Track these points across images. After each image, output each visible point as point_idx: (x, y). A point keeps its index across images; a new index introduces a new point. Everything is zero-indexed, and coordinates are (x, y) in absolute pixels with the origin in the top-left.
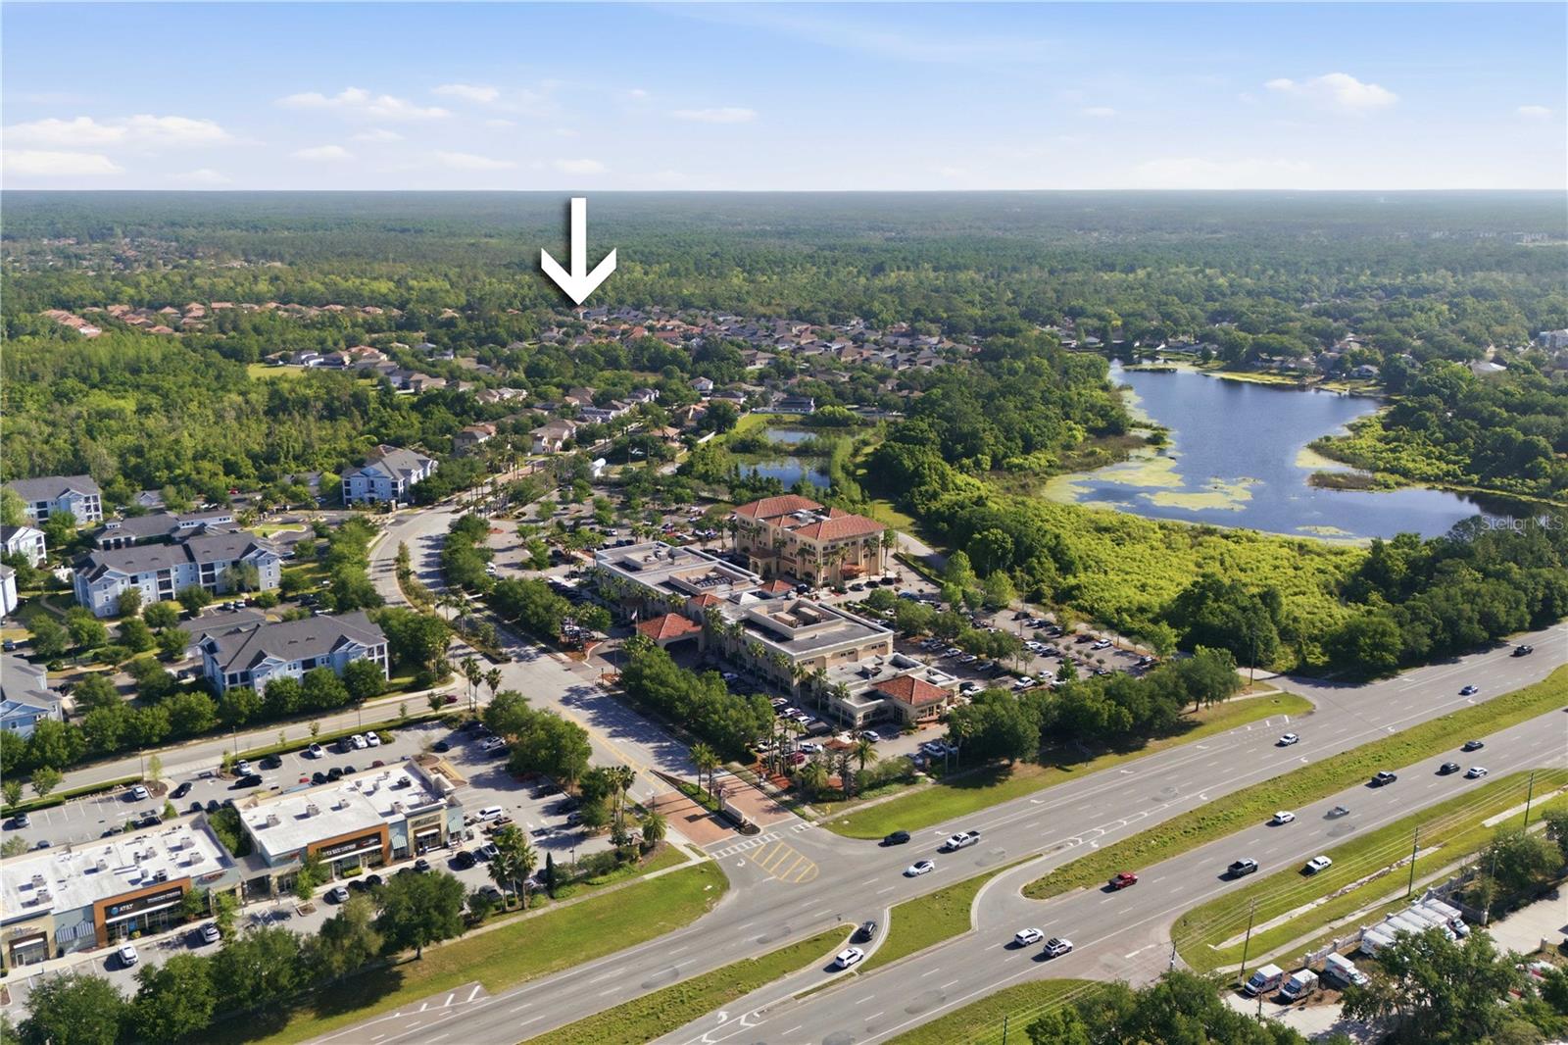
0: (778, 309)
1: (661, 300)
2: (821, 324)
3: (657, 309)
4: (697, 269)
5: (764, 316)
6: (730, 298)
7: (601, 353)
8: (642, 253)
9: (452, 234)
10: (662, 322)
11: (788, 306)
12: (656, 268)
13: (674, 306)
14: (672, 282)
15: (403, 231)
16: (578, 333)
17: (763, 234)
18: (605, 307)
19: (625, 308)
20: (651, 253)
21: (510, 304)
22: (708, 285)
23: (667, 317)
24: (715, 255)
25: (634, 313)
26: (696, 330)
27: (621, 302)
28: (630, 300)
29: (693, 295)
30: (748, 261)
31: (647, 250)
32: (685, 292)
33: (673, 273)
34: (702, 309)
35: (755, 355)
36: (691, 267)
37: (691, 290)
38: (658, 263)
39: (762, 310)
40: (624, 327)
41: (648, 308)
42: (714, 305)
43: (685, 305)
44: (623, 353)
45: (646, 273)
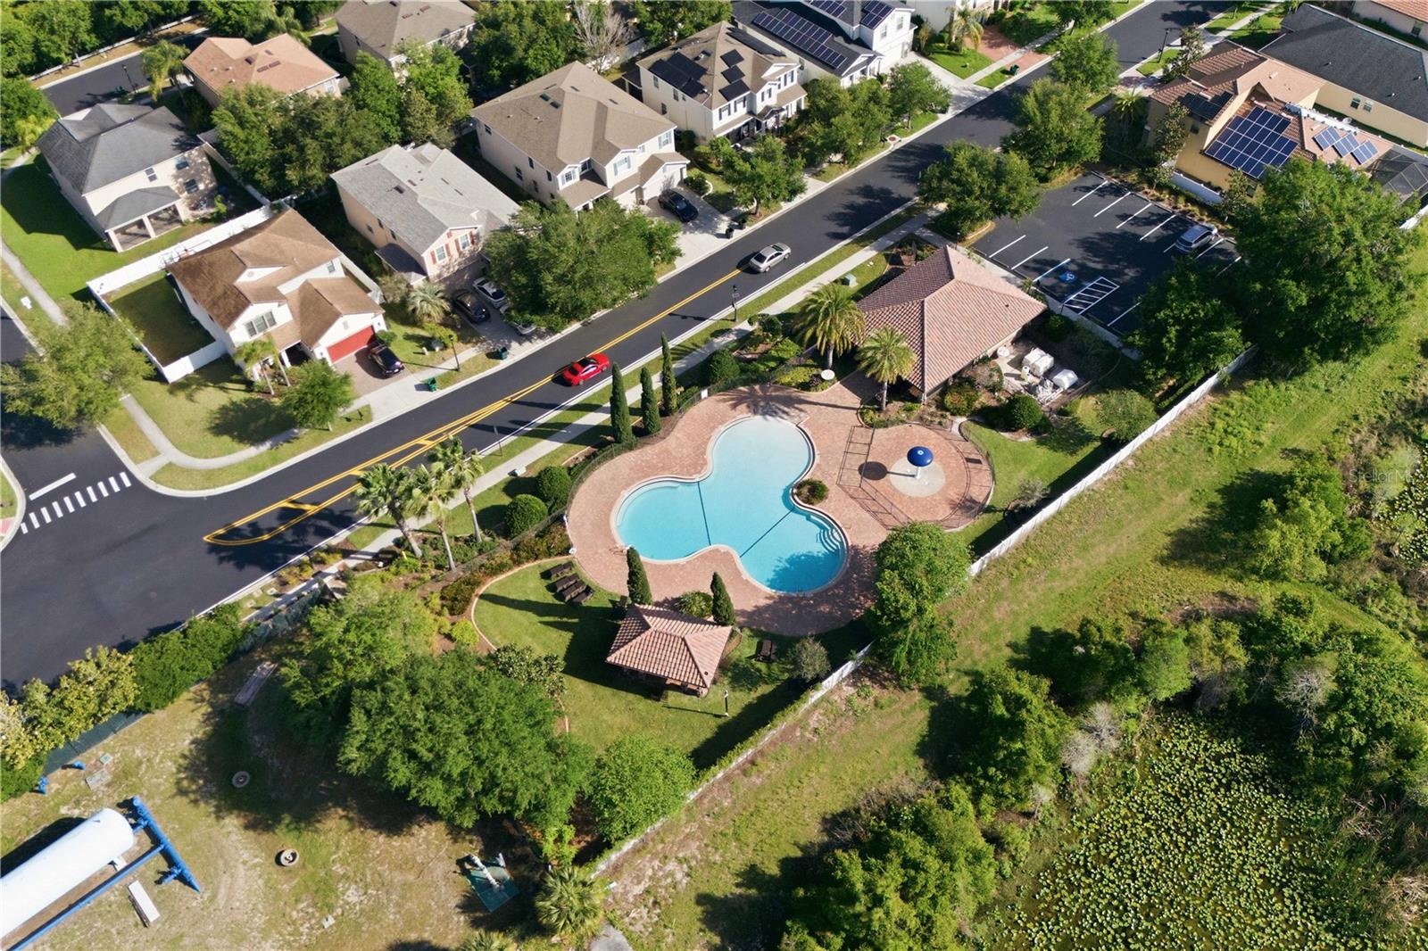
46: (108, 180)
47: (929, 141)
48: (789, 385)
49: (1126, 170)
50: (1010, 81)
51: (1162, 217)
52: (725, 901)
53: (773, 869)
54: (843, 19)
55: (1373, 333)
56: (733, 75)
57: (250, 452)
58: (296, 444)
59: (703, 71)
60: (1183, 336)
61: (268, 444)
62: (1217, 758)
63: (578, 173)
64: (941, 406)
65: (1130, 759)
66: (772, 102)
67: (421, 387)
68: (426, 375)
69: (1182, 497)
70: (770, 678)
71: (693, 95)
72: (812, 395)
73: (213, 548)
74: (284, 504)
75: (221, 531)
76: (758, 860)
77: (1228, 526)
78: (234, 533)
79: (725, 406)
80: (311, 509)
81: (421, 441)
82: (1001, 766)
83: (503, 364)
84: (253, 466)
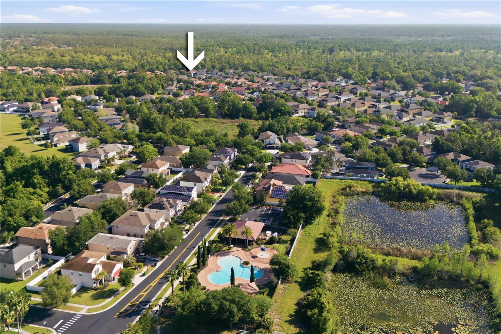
0: (296, 72)
1: (233, 66)
2: (324, 81)
3: (231, 71)
4: (248, 51)
5: (289, 75)
6: (269, 65)
7: (197, 105)
8: (224, 44)
9: (149, 37)
10: (235, 80)
11: (301, 69)
12: (230, 50)
13: (240, 69)
14: (238, 57)
15: (132, 35)
16: (187, 88)
17: (272, 37)
18: (206, 70)
19: (215, 71)
20: (228, 43)
21: (157, 68)
22: (256, 58)
23: (237, 76)
24: (256, 44)
25: (220, 73)
26: (255, 85)
27: (213, 67)
28: (218, 66)
29: (249, 63)
30: (270, 47)
31: (226, 42)
32: (245, 62)
33: (238, 52)
34: (255, 71)
35: (298, 106)
36: (246, 49)
37: (248, 61)
38: (231, 48)
39: (287, 72)
40: (214, 83)
41: (227, 71)
42: (262, 69)
43: (246, 69)
44: (212, 105)
45: (226, 52)
46: (20, 260)
47: (214, 210)
48: (225, 250)
49: (257, 204)
50: (221, 198)
51: (270, 209)
52: (289, 320)
53: (293, 314)
54: (183, 192)
55: (323, 208)
56: (170, 204)
57: (109, 300)
58: (120, 295)
59: (163, 204)
60: (294, 218)
61: (113, 297)
62: (346, 276)
63: (148, 228)
64: (258, 244)
65: (334, 281)
66: (179, 208)
67: (141, 276)
68: (141, 274)
69: (310, 244)
70: (265, 291)
71: (163, 209)
72: (231, 250)
73: (119, 317)
74: (130, 304)
75: (118, 314)
76: (289, 313)
77: (320, 246)
78: (121, 313)
79: (215, 257)
80: (138, 303)
81: (151, 284)
82: (318, 282)
83: (157, 267)
84: (113, 302)
